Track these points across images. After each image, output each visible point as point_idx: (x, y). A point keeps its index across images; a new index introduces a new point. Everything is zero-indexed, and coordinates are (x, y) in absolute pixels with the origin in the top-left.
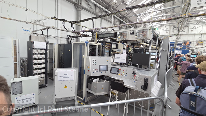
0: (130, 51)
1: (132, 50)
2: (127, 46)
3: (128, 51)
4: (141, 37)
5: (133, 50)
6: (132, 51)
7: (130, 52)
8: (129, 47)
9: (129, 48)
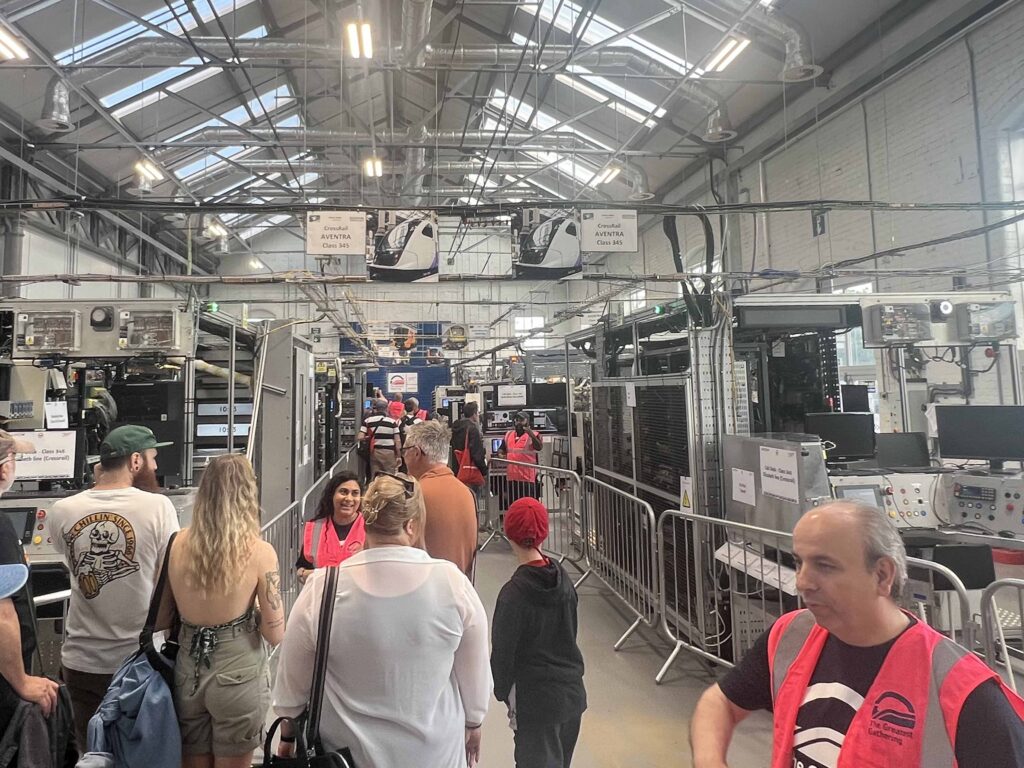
0: (91, 402)
1: (107, 395)
2: (72, 373)
3: (81, 406)
4: (146, 342)
5: (111, 399)
6: (107, 403)
7: (94, 409)
8: (87, 382)
9: (89, 388)
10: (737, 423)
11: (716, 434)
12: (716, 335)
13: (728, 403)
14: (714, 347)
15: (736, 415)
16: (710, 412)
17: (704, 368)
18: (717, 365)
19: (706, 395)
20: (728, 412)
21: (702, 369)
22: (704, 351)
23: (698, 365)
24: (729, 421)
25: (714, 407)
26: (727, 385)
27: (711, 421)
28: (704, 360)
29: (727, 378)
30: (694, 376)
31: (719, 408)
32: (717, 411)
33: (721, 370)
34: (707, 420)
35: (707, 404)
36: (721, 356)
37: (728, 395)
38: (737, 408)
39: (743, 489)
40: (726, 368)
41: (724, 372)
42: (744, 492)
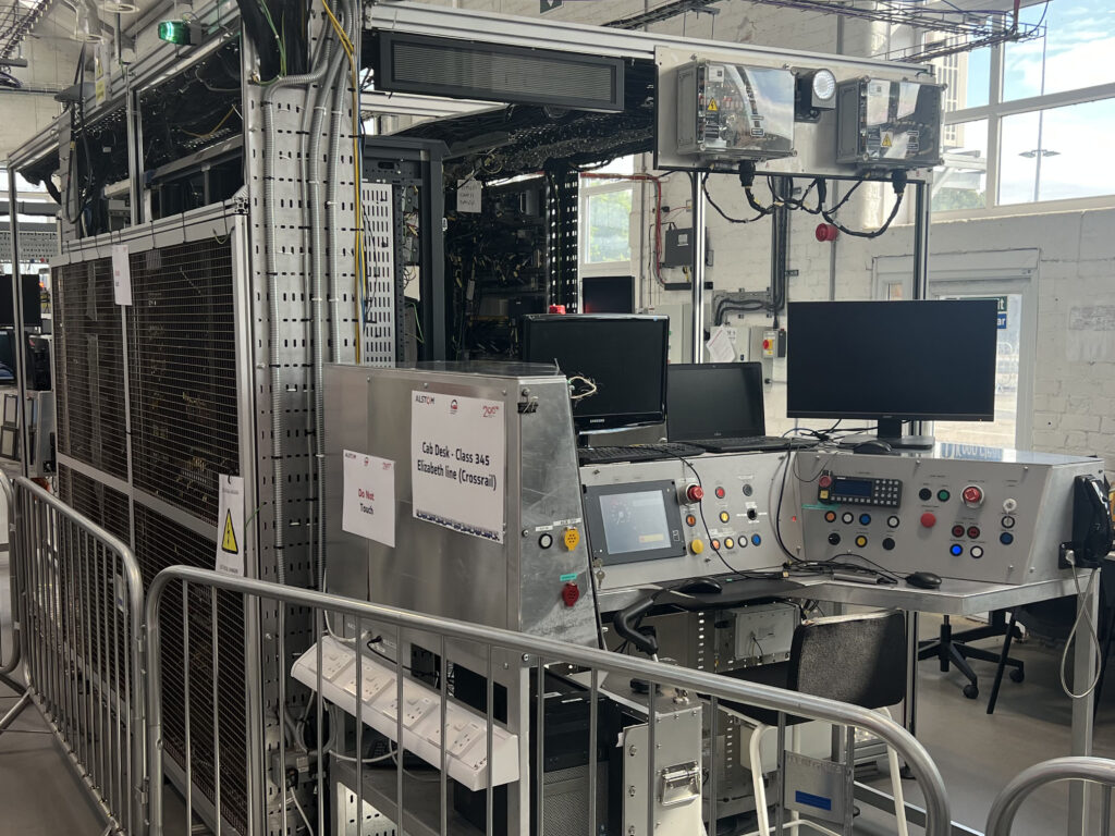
10: (363, 339)
11: (310, 366)
12: (317, 102)
13: (342, 286)
14: (311, 134)
15: (363, 319)
16: (297, 309)
17: (284, 189)
18: (318, 182)
19: (287, 262)
20: (342, 310)
21: (277, 191)
22: (285, 144)
23: (266, 178)
24: (344, 331)
25: (308, 297)
26: (343, 240)
27: (297, 331)
28: (285, 168)
29: (342, 219)
30: (256, 211)
31: (320, 299)
32: (313, 305)
33: (328, 195)
34: (291, 330)
35: (288, 285)
36: (328, 159)
37: (343, 265)
38: (366, 303)
39: (367, 503)
40: (342, 194)
41: (335, 204)
42: (368, 510)
